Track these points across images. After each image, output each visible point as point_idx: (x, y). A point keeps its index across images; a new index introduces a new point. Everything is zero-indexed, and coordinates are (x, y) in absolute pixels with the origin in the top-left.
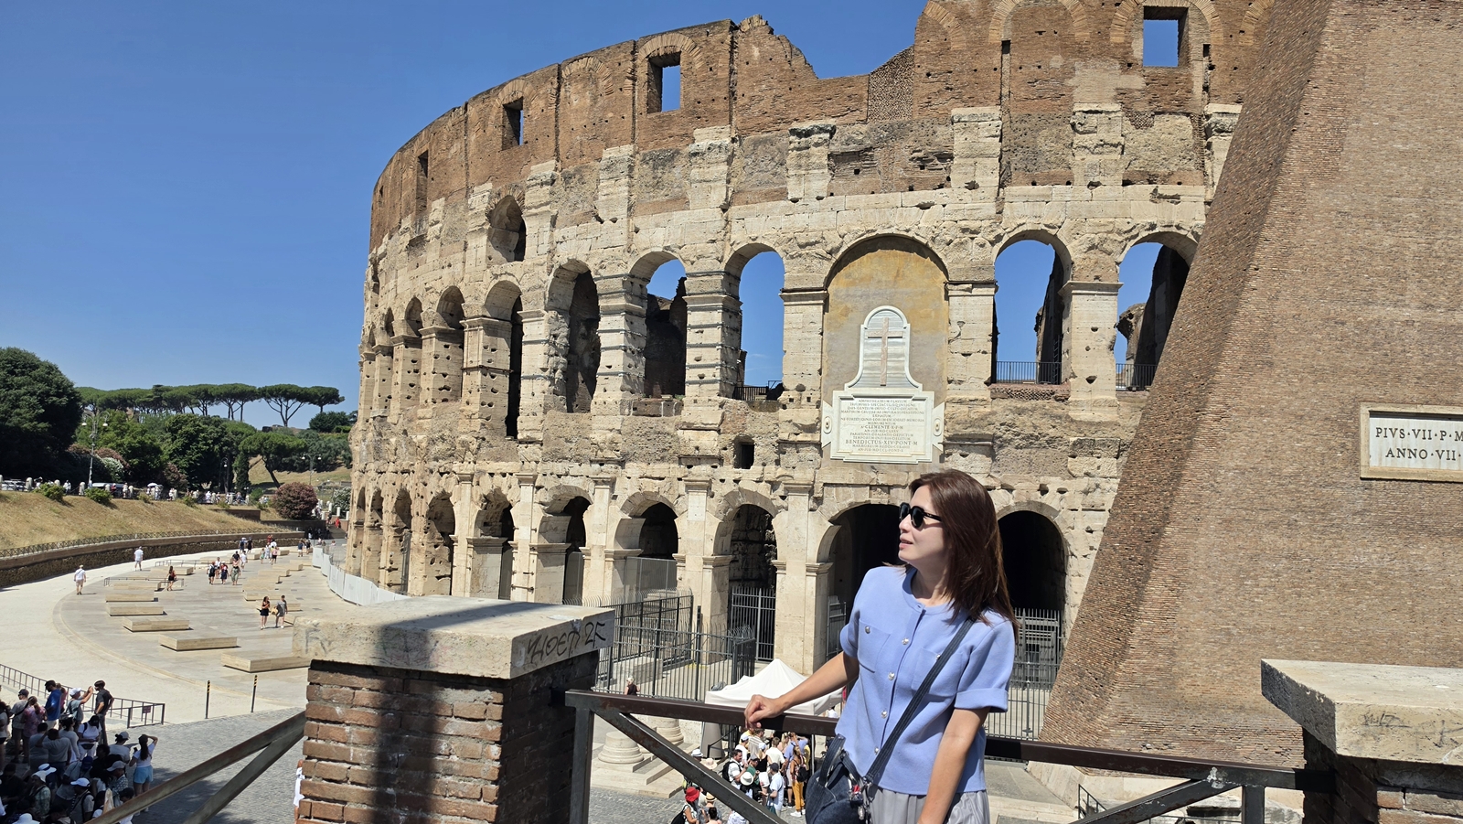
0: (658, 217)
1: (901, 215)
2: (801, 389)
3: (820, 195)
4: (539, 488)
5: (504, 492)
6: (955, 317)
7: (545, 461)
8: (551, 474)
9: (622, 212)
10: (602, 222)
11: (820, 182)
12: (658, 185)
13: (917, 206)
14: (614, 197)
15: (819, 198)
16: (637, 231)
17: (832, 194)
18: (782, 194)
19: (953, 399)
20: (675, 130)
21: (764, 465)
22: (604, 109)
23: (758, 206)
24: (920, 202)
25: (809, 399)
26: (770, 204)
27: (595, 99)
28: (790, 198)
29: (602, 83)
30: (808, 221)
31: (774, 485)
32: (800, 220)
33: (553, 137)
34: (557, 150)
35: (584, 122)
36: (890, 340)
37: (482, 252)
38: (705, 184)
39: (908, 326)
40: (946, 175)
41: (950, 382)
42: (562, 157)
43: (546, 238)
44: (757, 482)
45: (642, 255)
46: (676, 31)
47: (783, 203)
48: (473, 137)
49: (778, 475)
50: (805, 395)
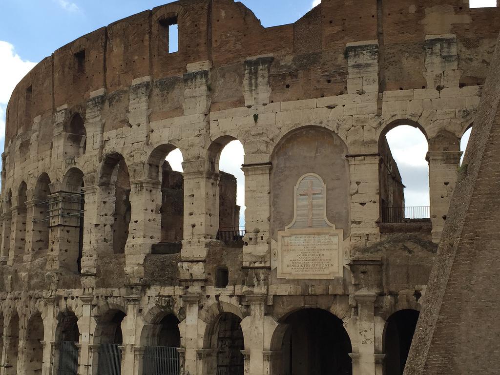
0: (165, 122)
1: (317, 113)
2: (257, 232)
3: (265, 102)
4: (94, 306)
5: (73, 309)
6: (354, 179)
7: (98, 287)
8: (102, 296)
9: (143, 120)
10: (131, 126)
11: (264, 93)
12: (164, 100)
13: (327, 107)
14: (138, 109)
15: (265, 105)
16: (152, 131)
17: (272, 102)
18: (240, 102)
19: (356, 234)
20: (174, 65)
21: (235, 285)
22: (132, 54)
23: (226, 111)
24: (329, 104)
25: (262, 238)
26: (234, 110)
27: (126, 48)
28: (246, 105)
29: (131, 38)
31: (241, 298)
33: (102, 74)
34: (105, 81)
35: (121, 63)
36: (313, 196)
37: (61, 150)
38: (193, 99)
39: (325, 186)
40: (344, 86)
41: (353, 222)
42: (109, 86)
43: (98, 139)
44: (231, 296)
45: (156, 146)
47: (242, 109)
48: (57, 75)
49: (243, 291)
50: (260, 235)
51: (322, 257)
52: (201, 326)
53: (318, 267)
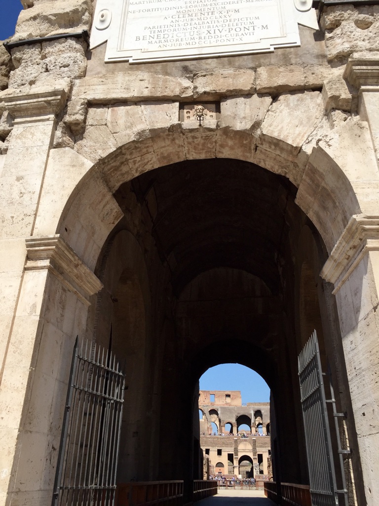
51: (234, 16)
53: (223, 33)
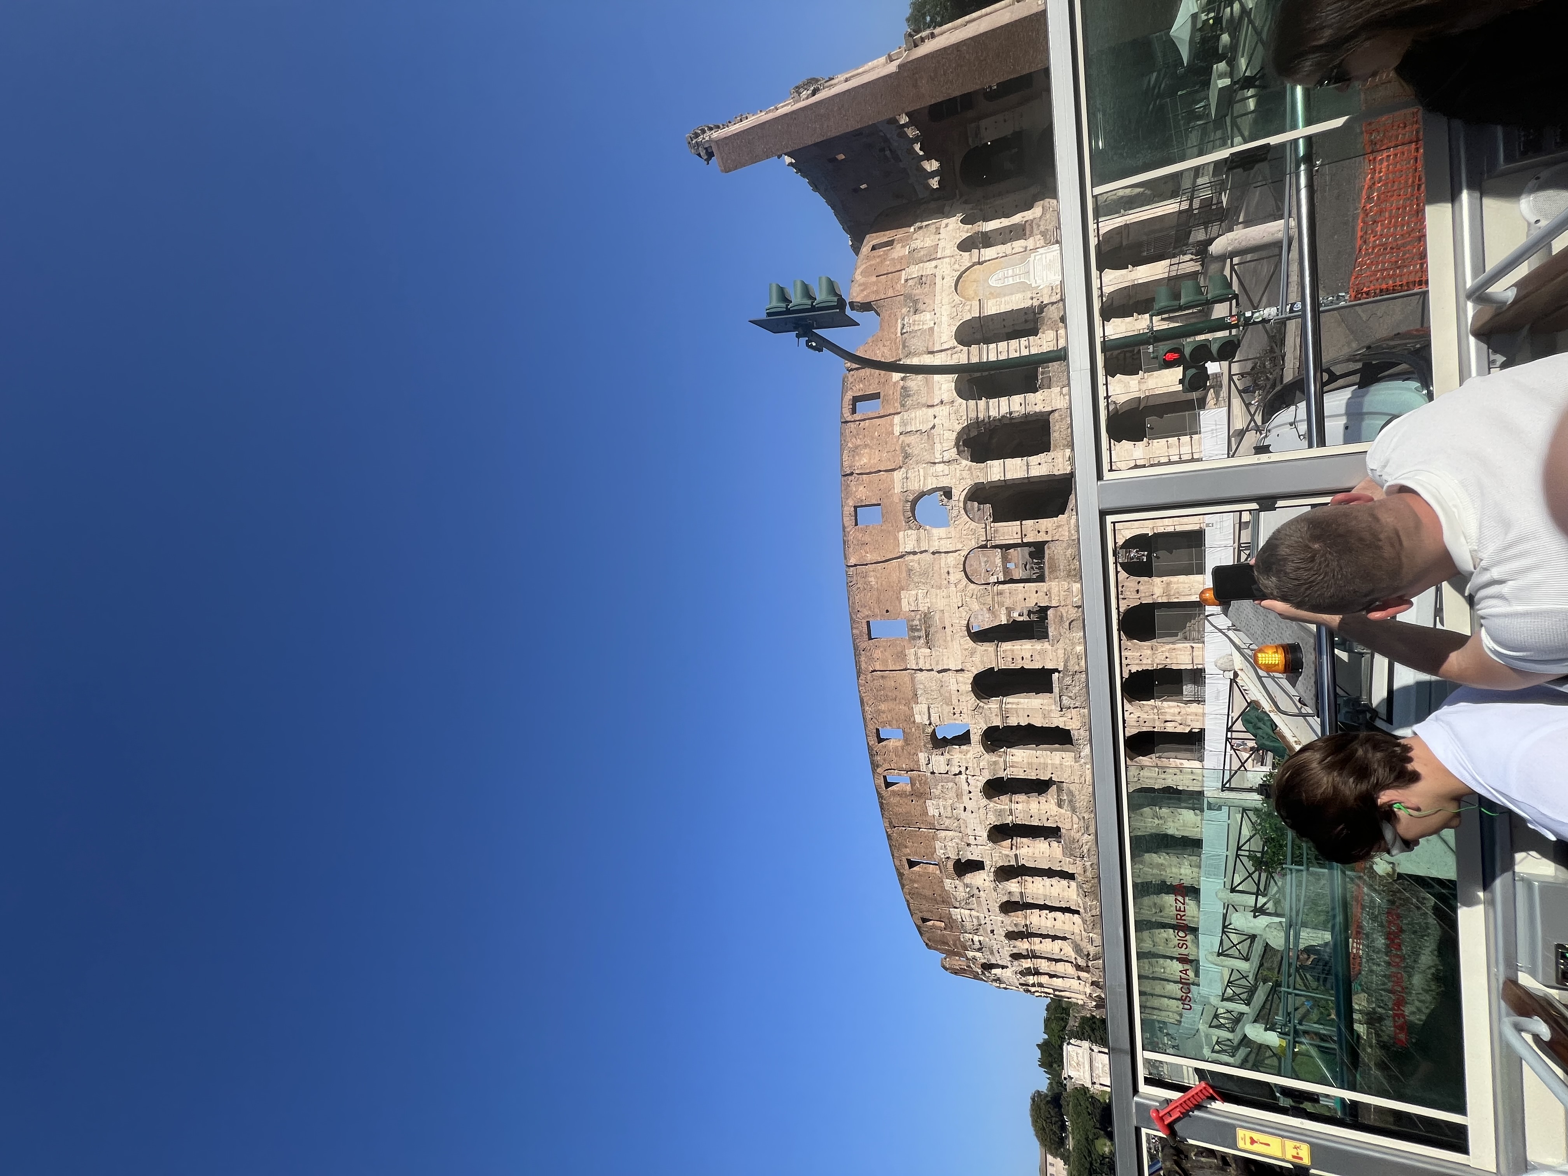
0: (936, 388)
2: (1032, 298)
9: (931, 411)
11: (927, 316)
15: (935, 314)
18: (931, 329)
20: (891, 392)
22: (872, 438)
27: (866, 446)
29: (859, 442)
30: (945, 315)
32: (945, 319)
35: (877, 452)
40: (930, 276)
45: (955, 394)
46: (842, 400)
50: (1034, 295)
52: (1114, 322)
